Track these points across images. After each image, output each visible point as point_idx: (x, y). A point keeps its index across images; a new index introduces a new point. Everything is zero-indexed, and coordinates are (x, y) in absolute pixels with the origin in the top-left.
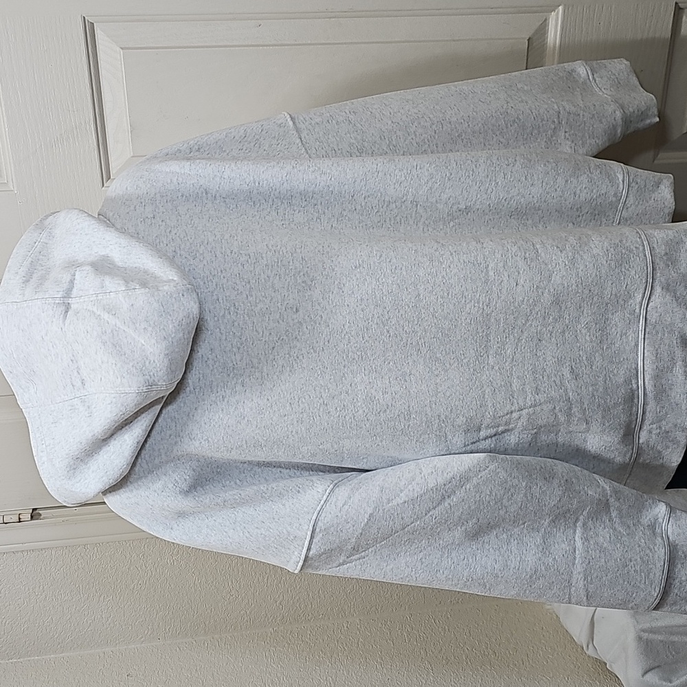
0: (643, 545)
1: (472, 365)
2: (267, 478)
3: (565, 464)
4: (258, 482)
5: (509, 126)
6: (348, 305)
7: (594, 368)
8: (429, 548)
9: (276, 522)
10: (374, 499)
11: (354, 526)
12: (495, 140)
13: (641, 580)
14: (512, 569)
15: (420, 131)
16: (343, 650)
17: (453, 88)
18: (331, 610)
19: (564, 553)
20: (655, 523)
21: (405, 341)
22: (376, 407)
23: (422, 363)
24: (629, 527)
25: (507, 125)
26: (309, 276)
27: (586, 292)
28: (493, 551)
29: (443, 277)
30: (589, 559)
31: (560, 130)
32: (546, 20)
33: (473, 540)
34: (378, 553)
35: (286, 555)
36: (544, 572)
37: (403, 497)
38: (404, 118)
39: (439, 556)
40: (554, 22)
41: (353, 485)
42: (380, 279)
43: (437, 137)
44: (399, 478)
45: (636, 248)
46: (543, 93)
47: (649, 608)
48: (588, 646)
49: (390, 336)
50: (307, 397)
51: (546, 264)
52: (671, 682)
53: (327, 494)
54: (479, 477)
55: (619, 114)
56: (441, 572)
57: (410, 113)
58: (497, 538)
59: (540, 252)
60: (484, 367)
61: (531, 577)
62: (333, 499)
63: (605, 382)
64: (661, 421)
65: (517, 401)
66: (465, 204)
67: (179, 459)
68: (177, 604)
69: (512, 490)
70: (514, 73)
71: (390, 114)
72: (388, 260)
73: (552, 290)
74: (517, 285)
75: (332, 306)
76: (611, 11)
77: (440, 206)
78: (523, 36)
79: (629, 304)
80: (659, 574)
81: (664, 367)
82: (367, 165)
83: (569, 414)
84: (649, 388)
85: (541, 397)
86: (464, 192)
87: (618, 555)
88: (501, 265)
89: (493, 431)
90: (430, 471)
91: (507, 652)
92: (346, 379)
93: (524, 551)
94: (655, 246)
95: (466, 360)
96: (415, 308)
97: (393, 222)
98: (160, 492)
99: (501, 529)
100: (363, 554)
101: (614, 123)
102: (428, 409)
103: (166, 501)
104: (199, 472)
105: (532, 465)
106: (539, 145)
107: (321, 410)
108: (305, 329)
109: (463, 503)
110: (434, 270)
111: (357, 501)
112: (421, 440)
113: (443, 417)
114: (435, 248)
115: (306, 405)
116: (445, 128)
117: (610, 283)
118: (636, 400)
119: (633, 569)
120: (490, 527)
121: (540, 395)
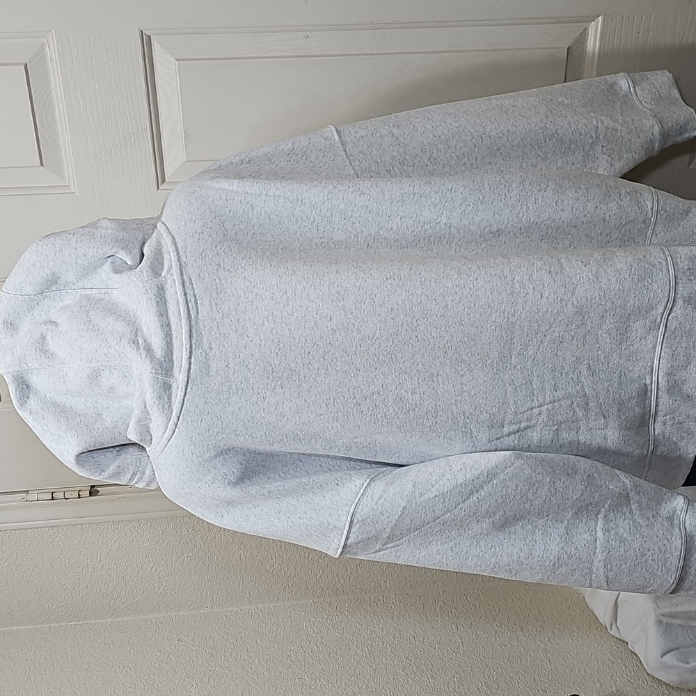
0: (661, 535)
1: (495, 365)
2: (309, 471)
3: (587, 460)
4: (300, 475)
5: (548, 140)
6: (379, 315)
7: (610, 365)
8: (459, 538)
9: (317, 513)
10: (407, 493)
11: (388, 518)
12: (533, 153)
13: (658, 568)
14: (536, 557)
15: (461, 144)
16: (379, 622)
17: (494, 101)
18: (368, 584)
19: (586, 543)
20: (673, 515)
21: (432, 344)
22: (406, 405)
23: (449, 364)
24: (648, 518)
25: (545, 139)
26: (342, 287)
27: (609, 304)
28: (518, 541)
29: (470, 289)
30: (609, 549)
31: (597, 145)
32: (586, 29)
33: (500, 531)
34: (412, 542)
35: (326, 543)
36: (567, 560)
37: (434, 491)
38: (445, 131)
39: (468, 545)
40: (593, 32)
41: (388, 480)
42: (410, 291)
43: (476, 151)
44: (430, 473)
45: (659, 262)
46: (583, 107)
47: (665, 592)
48: (611, 627)
49: (418, 341)
50: (342, 398)
51: (570, 278)
52: (688, 664)
53: (364, 488)
54: (506, 473)
55: (657, 129)
56: (470, 559)
57: (451, 127)
58: (523, 528)
59: (564, 266)
60: (506, 367)
61: (554, 565)
62: (369, 492)
63: (620, 378)
64: (674, 412)
65: (537, 398)
66: (497, 226)
67: (226, 454)
68: (224, 576)
69: (537, 485)
70: (555, 86)
71: (432, 127)
72: (418, 273)
73: (576, 303)
74: (541, 297)
75: (363, 315)
76: (650, 21)
77: (473, 228)
78: (563, 46)
79: (651, 314)
80: (675, 562)
81: (679, 366)
82: (404, 187)
83: (586, 408)
84: (662, 382)
85: (560, 394)
86: (497, 215)
87: (636, 545)
88: (526, 278)
89: (515, 427)
90: (459, 468)
91: (535, 629)
92: (377, 380)
93: (548, 541)
94: (679, 261)
95: (491, 361)
96: (442, 317)
97: (426, 242)
98: (210, 484)
99: (526, 521)
100: (397, 542)
101: (652, 138)
102: (454, 407)
103: (215, 492)
104: (246, 466)
105: (556, 462)
106: (576, 159)
107: (355, 409)
108: (339, 336)
109: (491, 497)
110: (461, 282)
111: (391, 495)
112: (448, 436)
113: (468, 414)
114: (463, 262)
115: (341, 405)
116: (485, 141)
117: (633, 296)
118: (649, 394)
119: (651, 558)
120: (516, 519)
121: (558, 391)
